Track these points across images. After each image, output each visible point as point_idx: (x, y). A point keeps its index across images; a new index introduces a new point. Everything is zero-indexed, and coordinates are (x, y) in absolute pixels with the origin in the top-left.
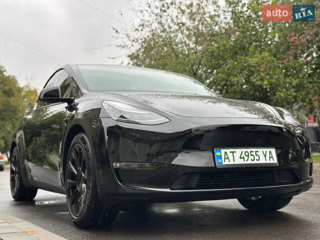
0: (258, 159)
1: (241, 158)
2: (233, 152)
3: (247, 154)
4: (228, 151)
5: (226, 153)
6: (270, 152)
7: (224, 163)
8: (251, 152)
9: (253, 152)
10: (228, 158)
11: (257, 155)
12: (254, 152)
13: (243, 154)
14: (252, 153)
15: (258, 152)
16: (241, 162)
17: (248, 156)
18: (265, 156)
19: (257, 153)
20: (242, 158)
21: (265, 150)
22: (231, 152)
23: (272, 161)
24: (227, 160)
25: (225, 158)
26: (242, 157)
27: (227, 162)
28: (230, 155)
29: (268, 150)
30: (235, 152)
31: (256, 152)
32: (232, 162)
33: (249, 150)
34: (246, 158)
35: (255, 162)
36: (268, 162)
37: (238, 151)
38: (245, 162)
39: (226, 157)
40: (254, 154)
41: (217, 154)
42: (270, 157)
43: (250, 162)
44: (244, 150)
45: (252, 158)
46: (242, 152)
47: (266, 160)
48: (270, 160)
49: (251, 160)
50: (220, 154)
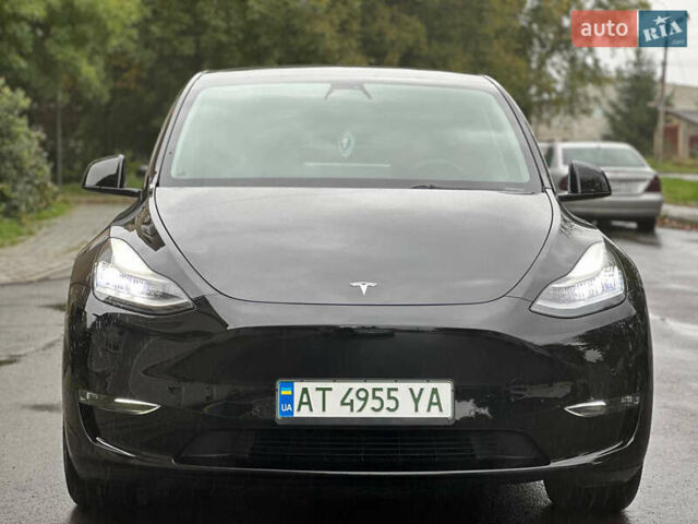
0: (393, 407)
1: (343, 403)
2: (324, 390)
3: (362, 395)
4: (311, 386)
5: (305, 391)
6: (435, 391)
7: (296, 414)
8: (374, 390)
9: (381, 389)
10: (309, 403)
11: (389, 397)
12: (385, 391)
13: (352, 396)
14: (378, 394)
15: (396, 389)
16: (345, 413)
17: (365, 399)
18: (416, 401)
19: (393, 394)
20: (347, 404)
21: (416, 386)
22: (318, 389)
23: (435, 413)
24: (305, 408)
25: (301, 403)
26: (347, 401)
27: (304, 412)
28: (316, 397)
29: (428, 386)
30: (330, 389)
31: (390, 390)
32: (317, 413)
33: (369, 386)
34: (358, 404)
35: (384, 414)
36: (423, 413)
37: (339, 388)
38: (355, 414)
39: (305, 400)
40: (383, 395)
41: (283, 393)
42: (431, 403)
43: (367, 413)
44: (356, 385)
45: (377, 404)
46: (351, 389)
47: (416, 410)
48: (429, 410)
49: (373, 409)
50: (290, 393)
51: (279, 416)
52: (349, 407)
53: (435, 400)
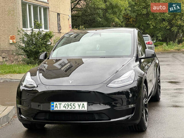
0: (74, 108)
1: (64, 107)
2: (60, 104)
3: (68, 105)
4: (58, 103)
5: (56, 104)
6: (83, 104)
7: (55, 109)
8: (70, 104)
13: (66, 105)
14: (71, 105)
16: (64, 109)
17: (68, 106)
18: (79, 106)
19: (74, 105)
21: (79, 103)
23: (83, 109)
25: (56, 107)
26: (65, 106)
27: (56, 109)
28: (58, 106)
29: (82, 103)
31: (73, 104)
32: (59, 109)
33: (69, 103)
34: (67, 107)
35: (72, 109)
36: (81, 109)
37: (63, 104)
39: (56, 106)
41: (52, 105)
42: (82, 107)
43: (69, 109)
44: (67, 103)
45: (71, 107)
46: (65, 104)
47: (79, 108)
48: (82, 108)
49: (70, 108)
50: (53, 105)
51: (51, 110)
52: (65, 108)
53: (83, 106)
